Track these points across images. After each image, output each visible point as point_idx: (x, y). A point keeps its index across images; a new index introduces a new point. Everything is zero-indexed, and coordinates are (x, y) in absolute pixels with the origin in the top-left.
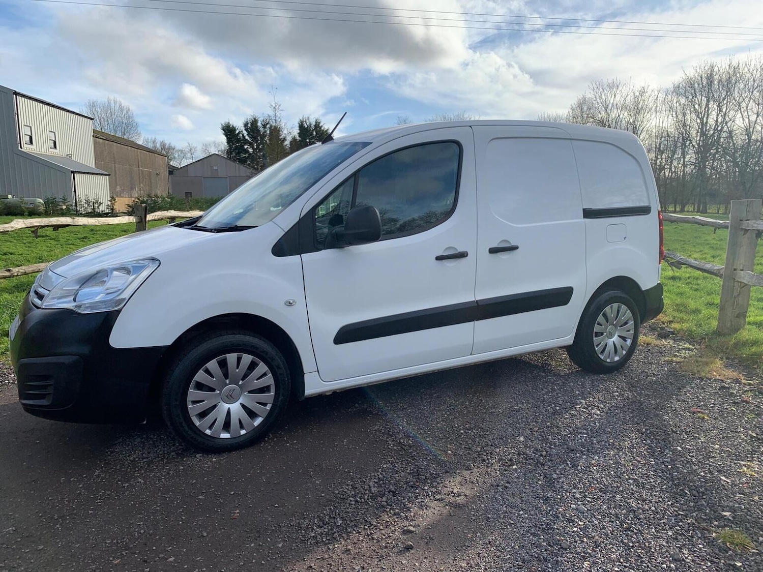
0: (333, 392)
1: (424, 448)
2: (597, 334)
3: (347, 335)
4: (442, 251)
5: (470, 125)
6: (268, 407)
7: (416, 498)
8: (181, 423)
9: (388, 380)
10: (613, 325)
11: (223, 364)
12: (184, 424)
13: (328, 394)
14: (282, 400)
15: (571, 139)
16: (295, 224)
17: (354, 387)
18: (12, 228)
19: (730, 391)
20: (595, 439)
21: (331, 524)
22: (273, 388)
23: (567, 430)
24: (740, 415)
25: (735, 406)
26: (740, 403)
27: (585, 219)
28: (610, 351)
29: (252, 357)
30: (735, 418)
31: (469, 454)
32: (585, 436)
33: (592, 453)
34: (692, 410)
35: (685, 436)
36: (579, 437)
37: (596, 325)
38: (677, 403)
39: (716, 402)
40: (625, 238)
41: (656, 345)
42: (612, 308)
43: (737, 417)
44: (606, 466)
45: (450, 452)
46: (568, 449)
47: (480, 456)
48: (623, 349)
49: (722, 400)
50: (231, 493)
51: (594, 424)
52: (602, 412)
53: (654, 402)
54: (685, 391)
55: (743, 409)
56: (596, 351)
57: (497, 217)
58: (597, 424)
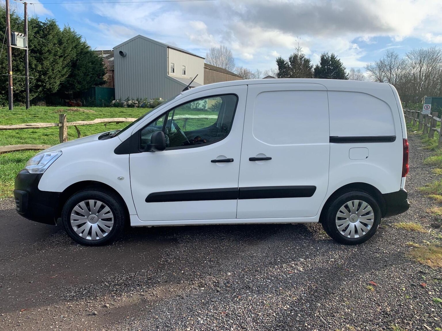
0: (152, 227)
1: (174, 266)
2: (339, 219)
3: (153, 198)
4: (216, 157)
6: (111, 229)
7: (132, 291)
8: (68, 229)
9: (186, 225)
11: (88, 204)
12: (69, 229)
14: (117, 226)
16: (128, 138)
17: (164, 226)
18: (94, 123)
19: (423, 276)
20: (273, 284)
21: (81, 292)
22: (113, 219)
23: (263, 275)
24: (402, 294)
25: (409, 287)
26: (416, 286)
27: (330, 143)
28: (351, 231)
29: (102, 203)
30: (395, 295)
31: (191, 275)
32: (269, 281)
33: (259, 293)
34: (371, 282)
35: (336, 298)
36: (265, 281)
37: (338, 212)
38: (368, 275)
39: (399, 281)
40: (367, 157)
41: (419, 232)
42: (353, 203)
43: (397, 295)
44: (254, 302)
45: (183, 271)
46: (246, 286)
47: (194, 278)
48: (363, 231)
49: (406, 281)
50: (67, 266)
51: (286, 275)
52: (303, 270)
53: (352, 271)
54: (387, 268)
55: (412, 291)
56: (338, 229)
57: (257, 139)
58: (288, 276)
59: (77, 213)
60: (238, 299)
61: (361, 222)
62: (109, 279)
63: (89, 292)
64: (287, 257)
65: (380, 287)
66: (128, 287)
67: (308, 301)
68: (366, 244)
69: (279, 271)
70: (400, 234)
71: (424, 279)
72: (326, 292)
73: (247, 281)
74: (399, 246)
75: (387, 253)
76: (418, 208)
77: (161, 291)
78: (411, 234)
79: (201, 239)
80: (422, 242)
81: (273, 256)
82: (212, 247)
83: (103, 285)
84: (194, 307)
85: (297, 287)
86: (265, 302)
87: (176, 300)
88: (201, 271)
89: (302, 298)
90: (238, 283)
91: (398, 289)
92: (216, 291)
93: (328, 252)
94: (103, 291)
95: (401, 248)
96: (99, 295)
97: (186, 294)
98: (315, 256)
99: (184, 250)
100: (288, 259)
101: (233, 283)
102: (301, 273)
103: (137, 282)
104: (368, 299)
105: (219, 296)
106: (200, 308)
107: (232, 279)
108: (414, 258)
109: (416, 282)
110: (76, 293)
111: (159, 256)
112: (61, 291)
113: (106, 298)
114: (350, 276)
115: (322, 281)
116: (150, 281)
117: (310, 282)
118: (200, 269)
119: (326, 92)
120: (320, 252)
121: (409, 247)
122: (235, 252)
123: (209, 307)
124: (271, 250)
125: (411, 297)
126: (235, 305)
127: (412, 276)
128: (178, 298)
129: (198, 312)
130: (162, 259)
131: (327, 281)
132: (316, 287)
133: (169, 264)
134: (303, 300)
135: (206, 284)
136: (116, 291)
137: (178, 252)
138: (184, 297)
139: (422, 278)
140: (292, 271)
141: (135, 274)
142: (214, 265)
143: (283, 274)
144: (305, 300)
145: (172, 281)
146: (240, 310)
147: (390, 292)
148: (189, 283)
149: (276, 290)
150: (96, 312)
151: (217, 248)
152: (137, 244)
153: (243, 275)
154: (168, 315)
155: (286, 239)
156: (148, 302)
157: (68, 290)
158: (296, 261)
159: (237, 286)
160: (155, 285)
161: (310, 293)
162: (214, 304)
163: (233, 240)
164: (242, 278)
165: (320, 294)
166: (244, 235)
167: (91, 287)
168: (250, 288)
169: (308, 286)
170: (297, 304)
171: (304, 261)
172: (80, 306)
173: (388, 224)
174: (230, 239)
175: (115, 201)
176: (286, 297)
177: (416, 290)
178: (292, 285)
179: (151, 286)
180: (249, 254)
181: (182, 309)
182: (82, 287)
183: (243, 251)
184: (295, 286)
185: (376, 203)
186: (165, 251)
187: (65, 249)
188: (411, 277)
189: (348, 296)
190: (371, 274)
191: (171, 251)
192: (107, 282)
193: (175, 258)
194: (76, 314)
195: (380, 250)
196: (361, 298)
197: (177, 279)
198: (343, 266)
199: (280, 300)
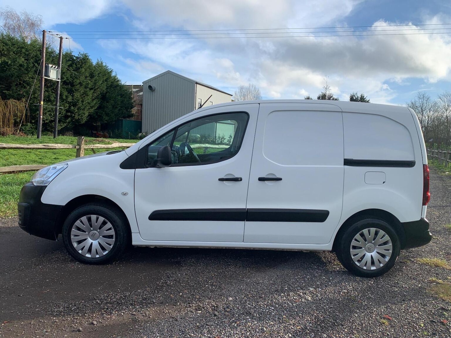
0: (155, 247)
2: (354, 247)
3: (156, 216)
4: (224, 176)
5: (259, 103)
6: (111, 247)
10: (373, 243)
11: (89, 220)
13: (151, 247)
14: (119, 244)
15: (342, 112)
16: (135, 153)
17: (168, 247)
18: (112, 147)
19: (444, 313)
20: (276, 312)
21: (70, 308)
22: (114, 237)
23: (267, 302)
24: (420, 330)
25: (428, 323)
26: (436, 323)
27: (345, 166)
28: (367, 262)
29: (104, 218)
30: (412, 331)
31: (189, 298)
32: (273, 308)
33: (260, 319)
34: (385, 316)
35: (345, 330)
36: (268, 308)
37: (353, 240)
38: (383, 309)
39: (417, 317)
40: (384, 182)
41: (444, 269)
42: (369, 231)
43: (414, 331)
44: (253, 329)
45: (181, 294)
46: (246, 312)
47: (192, 301)
48: (380, 262)
49: (425, 317)
50: (61, 282)
51: (292, 304)
52: (312, 299)
53: (366, 303)
54: (405, 303)
55: (431, 327)
56: (353, 259)
57: (267, 159)
58: (294, 305)
59: (79, 229)
60: (236, 325)
61: (378, 253)
62: (102, 297)
63: (78, 308)
64: (296, 286)
65: (396, 322)
66: (120, 305)
67: (313, 331)
68: (384, 277)
69: (285, 299)
70: (422, 269)
71: (446, 316)
72: (334, 323)
73: (248, 307)
74: (421, 281)
75: (407, 288)
76: (444, 245)
77: (155, 312)
78: (435, 270)
79: (206, 263)
80: (447, 279)
81: (280, 284)
82: (216, 272)
83: (94, 302)
84: (187, 330)
85: (302, 316)
86: (265, 329)
87: (169, 321)
88: (201, 294)
89: (307, 328)
90: (238, 308)
91: (416, 325)
92: (213, 315)
93: (340, 283)
94: (94, 308)
95: (422, 283)
96: (88, 312)
97: (181, 316)
98: (326, 286)
99: (186, 274)
100: (296, 287)
101: (234, 308)
102: (309, 302)
103: (131, 301)
104: (380, 333)
105: (216, 320)
106: (193, 331)
107: (233, 304)
108: (436, 294)
109: (436, 319)
110: (65, 308)
111: (159, 278)
112: (50, 306)
113: (94, 315)
114: (363, 308)
115: (332, 312)
116: (144, 301)
117: (317, 312)
118: (200, 292)
119: (341, 113)
120: (332, 283)
121: (431, 283)
122: (240, 277)
123: (203, 331)
124: (279, 278)
125: (430, 334)
126: (232, 330)
127: (433, 312)
128: (171, 320)
129: (190, 335)
130: (162, 281)
131: (336, 312)
132: (324, 318)
133: (168, 285)
134: (307, 330)
135: (204, 308)
136: (107, 309)
137: (179, 275)
138: (179, 319)
139: (444, 315)
140: (299, 300)
141: (131, 294)
142: (215, 290)
143: (289, 302)
144: (310, 330)
145: (168, 302)
146: (237, 336)
147: (406, 327)
148: (185, 305)
149: (279, 318)
150: (81, 329)
151: (221, 273)
152: (138, 265)
153: (245, 301)
154: (158, 336)
155: (297, 268)
156: (139, 322)
157: (56, 305)
158: (305, 290)
159: (237, 311)
160: (149, 306)
161: (316, 323)
162: (209, 328)
163: (240, 266)
164: (243, 304)
165: (327, 325)
166: (253, 262)
167: (81, 304)
168: (250, 314)
169: (315, 316)
170: (301, 333)
171: (314, 290)
172: (65, 322)
173: (410, 259)
174: (236, 265)
175: (118, 217)
176: (289, 326)
177: (436, 327)
178: (297, 313)
179: (145, 306)
180: (255, 280)
181: (173, 331)
182: (72, 303)
183: (249, 278)
184: (301, 315)
185: (395, 232)
186: (166, 273)
187: (63, 266)
188: (432, 314)
189: (358, 328)
190: (387, 308)
191: (172, 273)
192: (99, 300)
193: (175, 280)
194: (60, 330)
195: (399, 284)
196: (372, 332)
197: (174, 301)
198: (357, 298)
199: (282, 328)
